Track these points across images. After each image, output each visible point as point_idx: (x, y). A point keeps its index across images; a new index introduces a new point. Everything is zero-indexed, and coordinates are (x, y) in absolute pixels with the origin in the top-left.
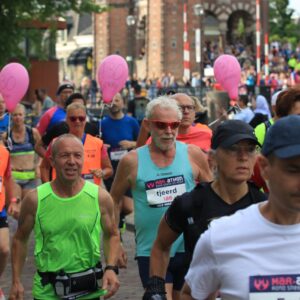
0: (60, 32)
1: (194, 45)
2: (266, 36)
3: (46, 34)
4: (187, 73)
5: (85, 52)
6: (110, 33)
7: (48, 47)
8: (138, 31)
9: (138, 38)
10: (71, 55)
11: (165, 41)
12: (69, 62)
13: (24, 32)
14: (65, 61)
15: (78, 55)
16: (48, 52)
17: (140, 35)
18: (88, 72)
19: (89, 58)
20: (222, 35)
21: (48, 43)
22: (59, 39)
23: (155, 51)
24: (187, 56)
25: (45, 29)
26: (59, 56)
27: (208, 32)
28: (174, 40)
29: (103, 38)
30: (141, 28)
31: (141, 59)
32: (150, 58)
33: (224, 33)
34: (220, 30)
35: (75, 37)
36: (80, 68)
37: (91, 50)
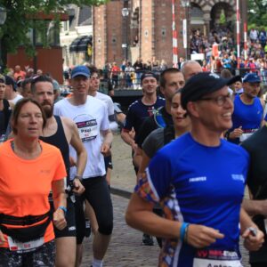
0: (63, 23)
1: (182, 33)
2: (245, 25)
3: (51, 25)
4: (175, 58)
5: (85, 40)
6: (107, 23)
7: (52, 36)
8: (132, 22)
9: (132, 27)
10: (73, 43)
11: (155, 30)
12: (71, 50)
13: (31, 23)
14: (68, 48)
15: (79, 43)
16: (52, 41)
17: (133, 25)
18: (88, 58)
19: (89, 46)
20: (205, 24)
21: (52, 32)
22: (63, 29)
23: (147, 39)
24: (175, 43)
25: (50, 20)
26: (62, 44)
27: (193, 22)
28: (163, 29)
29: (101, 28)
30: (134, 19)
31: (134, 46)
32: (143, 45)
33: (208, 23)
34: (204, 20)
35: (76, 27)
36: (81, 54)
37: (91, 39)
